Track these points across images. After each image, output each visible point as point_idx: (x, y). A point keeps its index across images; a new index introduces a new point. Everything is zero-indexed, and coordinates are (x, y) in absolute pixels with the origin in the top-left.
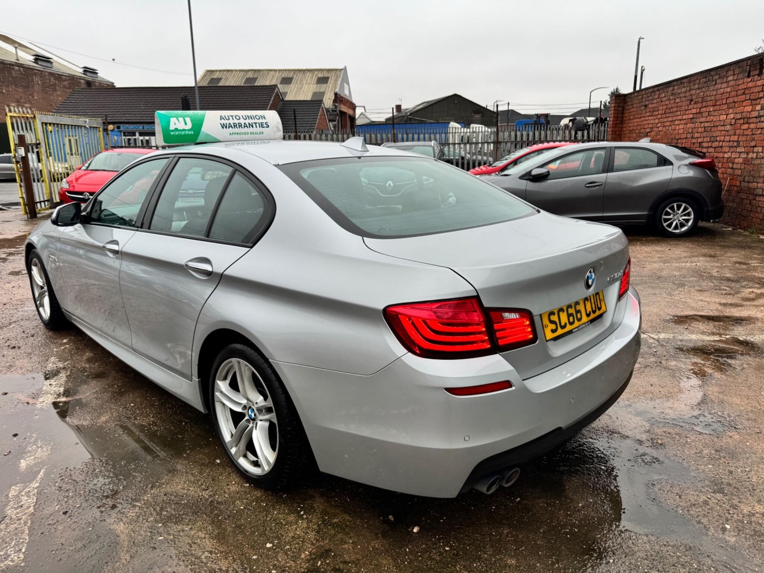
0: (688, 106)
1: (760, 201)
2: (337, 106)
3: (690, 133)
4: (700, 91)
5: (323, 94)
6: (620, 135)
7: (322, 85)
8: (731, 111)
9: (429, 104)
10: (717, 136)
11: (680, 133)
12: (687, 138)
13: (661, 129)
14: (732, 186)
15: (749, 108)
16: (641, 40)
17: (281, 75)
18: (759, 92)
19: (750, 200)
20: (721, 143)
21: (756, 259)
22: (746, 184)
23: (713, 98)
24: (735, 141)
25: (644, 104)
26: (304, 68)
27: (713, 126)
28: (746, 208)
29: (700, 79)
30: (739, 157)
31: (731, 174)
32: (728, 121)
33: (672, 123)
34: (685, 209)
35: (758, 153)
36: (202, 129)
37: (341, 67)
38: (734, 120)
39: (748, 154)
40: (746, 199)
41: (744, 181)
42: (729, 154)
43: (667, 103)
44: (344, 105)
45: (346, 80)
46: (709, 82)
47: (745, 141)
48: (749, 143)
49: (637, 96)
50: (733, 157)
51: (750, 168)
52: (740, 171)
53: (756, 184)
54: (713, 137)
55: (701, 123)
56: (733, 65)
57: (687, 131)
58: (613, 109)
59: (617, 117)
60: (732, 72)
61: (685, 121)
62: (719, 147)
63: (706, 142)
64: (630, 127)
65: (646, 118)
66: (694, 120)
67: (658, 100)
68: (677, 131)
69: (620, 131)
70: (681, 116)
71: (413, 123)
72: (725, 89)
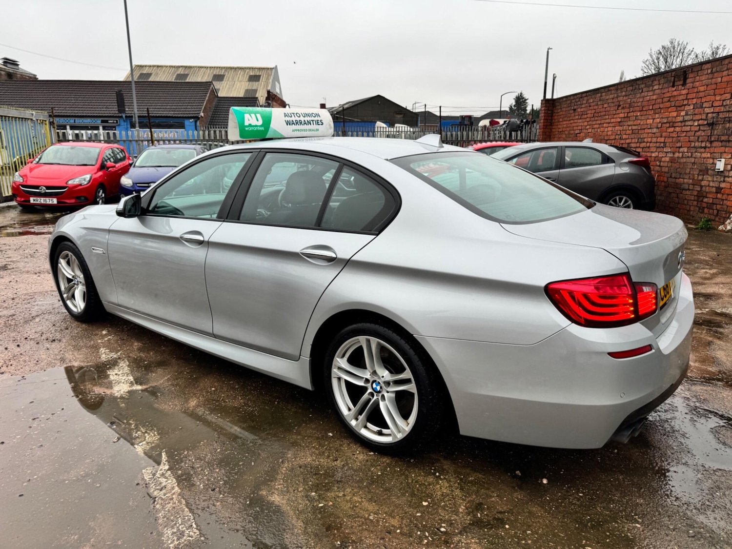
0: (616, 111)
1: (686, 194)
2: (270, 103)
3: (619, 135)
4: (627, 97)
5: (255, 91)
6: (550, 136)
7: (254, 83)
8: (657, 116)
9: (354, 104)
10: (644, 138)
11: (608, 134)
12: (615, 139)
13: (590, 130)
14: (660, 182)
15: (675, 114)
16: (549, 50)
17: (213, 72)
18: (683, 100)
19: (677, 194)
20: (648, 144)
21: (694, 244)
22: (673, 180)
23: (639, 104)
24: (662, 143)
25: (572, 108)
26: (235, 66)
27: (641, 129)
28: (673, 201)
29: (627, 87)
30: (666, 156)
31: (659, 171)
32: (655, 125)
33: (601, 126)
34: (626, 202)
35: (683, 152)
36: (271, 126)
37: (272, 66)
38: (660, 124)
39: (674, 153)
40: (674, 193)
41: (671, 177)
42: (657, 153)
43: (595, 107)
44: (276, 102)
45: (277, 79)
46: (636, 90)
47: (671, 142)
48: (675, 144)
49: (566, 101)
50: (660, 156)
51: (677, 165)
52: (667, 169)
53: (682, 180)
54: (640, 138)
55: (629, 126)
56: (659, 76)
57: (615, 133)
58: (543, 111)
59: (547, 120)
60: (658, 81)
61: (613, 124)
62: (646, 147)
63: (634, 143)
64: (559, 128)
65: (575, 121)
66: (621, 124)
67: (586, 105)
68: (605, 132)
69: (550, 132)
70: (609, 120)
71: (339, 122)
72: (651, 97)
